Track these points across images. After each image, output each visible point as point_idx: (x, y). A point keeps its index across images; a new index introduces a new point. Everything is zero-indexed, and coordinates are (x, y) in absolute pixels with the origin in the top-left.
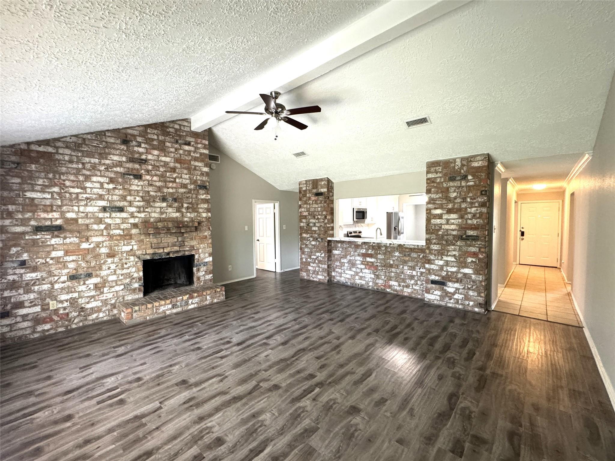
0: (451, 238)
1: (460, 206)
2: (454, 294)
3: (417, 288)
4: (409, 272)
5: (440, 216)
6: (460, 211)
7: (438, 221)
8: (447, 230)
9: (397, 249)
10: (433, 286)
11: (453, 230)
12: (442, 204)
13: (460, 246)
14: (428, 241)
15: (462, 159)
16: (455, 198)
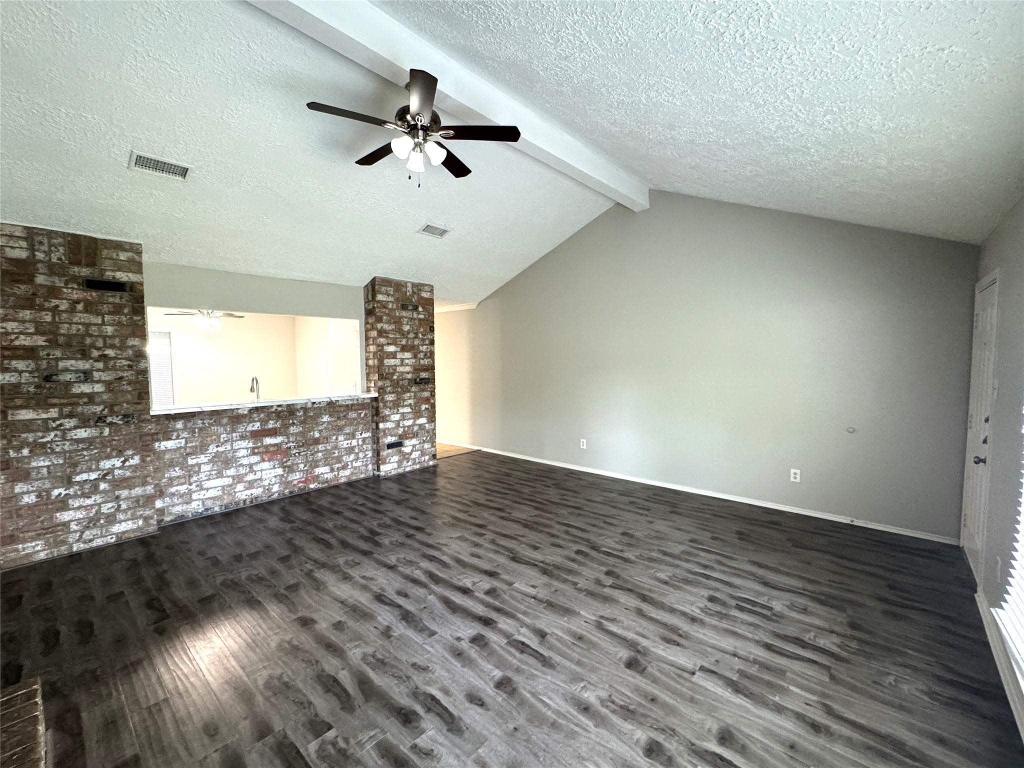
0: (406, 383)
1: (413, 342)
2: (410, 454)
3: (359, 464)
4: (345, 444)
5: (393, 355)
6: (413, 349)
7: (392, 362)
8: (402, 373)
9: (325, 410)
10: (390, 451)
11: (408, 373)
12: (395, 339)
13: (415, 392)
14: (381, 391)
15: (413, 285)
16: (408, 332)
